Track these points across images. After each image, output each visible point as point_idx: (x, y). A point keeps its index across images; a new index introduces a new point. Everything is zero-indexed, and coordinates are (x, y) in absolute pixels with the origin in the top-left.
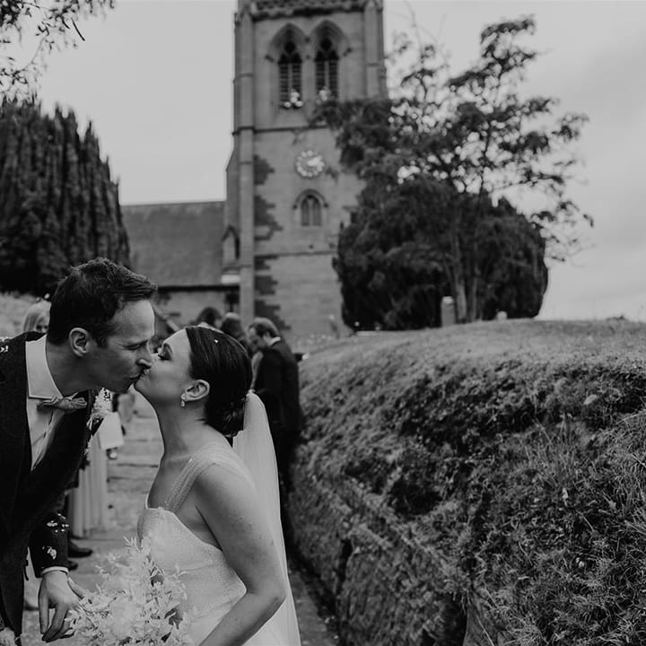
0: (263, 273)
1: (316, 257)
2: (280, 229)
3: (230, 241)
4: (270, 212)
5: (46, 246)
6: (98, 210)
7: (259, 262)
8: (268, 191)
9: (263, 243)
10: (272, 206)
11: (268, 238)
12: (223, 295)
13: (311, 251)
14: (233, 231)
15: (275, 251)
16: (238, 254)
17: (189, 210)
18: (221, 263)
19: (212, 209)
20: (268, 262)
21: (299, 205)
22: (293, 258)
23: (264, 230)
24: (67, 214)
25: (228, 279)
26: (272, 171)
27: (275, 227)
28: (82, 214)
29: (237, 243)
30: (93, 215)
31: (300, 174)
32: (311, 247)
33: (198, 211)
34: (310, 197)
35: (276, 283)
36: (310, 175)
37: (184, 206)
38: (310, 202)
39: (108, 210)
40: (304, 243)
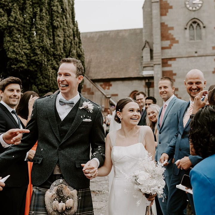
0: (167, 69)
1: (199, 58)
2: (177, 42)
3: (147, 50)
4: (170, 32)
5: (11, 35)
6: (55, 8)
7: (165, 62)
8: (169, 19)
9: (166, 51)
10: (172, 28)
11: (169, 48)
12: (143, 82)
13: (196, 55)
14: (148, 44)
15: (174, 55)
16: (152, 58)
17: (121, 34)
18: (142, 64)
19: (135, 33)
20: (170, 62)
21: (188, 28)
22: (185, 59)
23: (167, 43)
24: (29, 10)
25: (146, 73)
26: (171, 7)
27: (174, 41)
28: (41, 10)
29: (151, 51)
30: (51, 12)
31: (188, 9)
32: (196, 52)
33: (127, 34)
34: (195, 22)
35: (175, 74)
36: (194, 9)
37: (118, 32)
38: (195, 25)
39: (64, 10)
40: (192, 50)
